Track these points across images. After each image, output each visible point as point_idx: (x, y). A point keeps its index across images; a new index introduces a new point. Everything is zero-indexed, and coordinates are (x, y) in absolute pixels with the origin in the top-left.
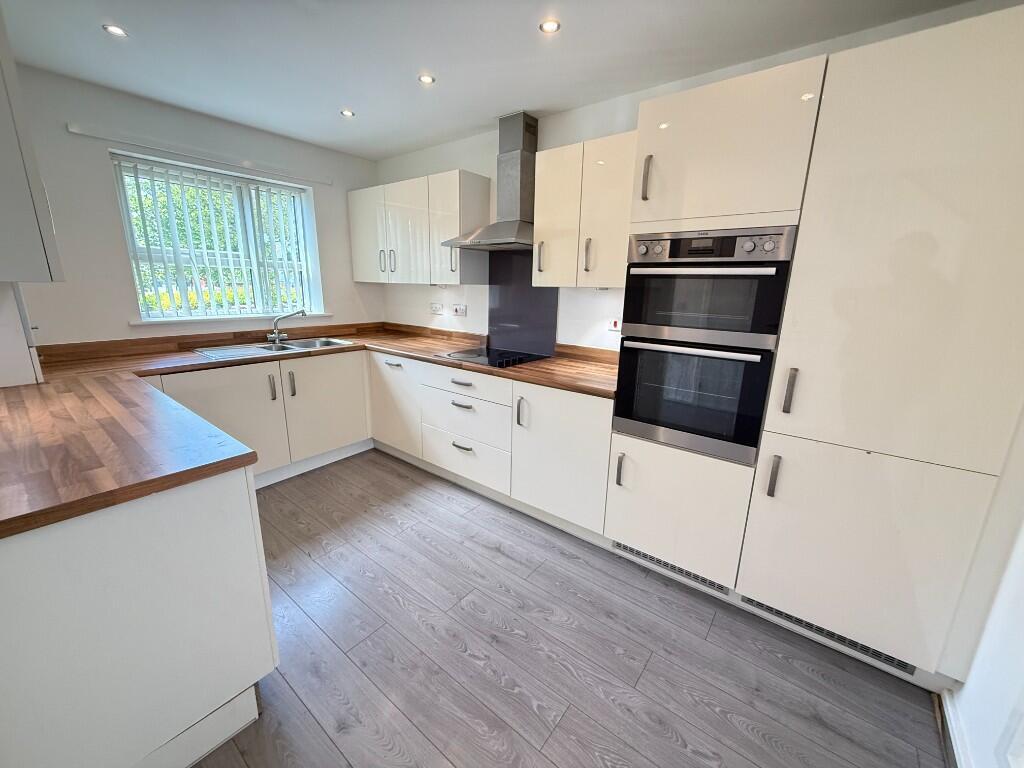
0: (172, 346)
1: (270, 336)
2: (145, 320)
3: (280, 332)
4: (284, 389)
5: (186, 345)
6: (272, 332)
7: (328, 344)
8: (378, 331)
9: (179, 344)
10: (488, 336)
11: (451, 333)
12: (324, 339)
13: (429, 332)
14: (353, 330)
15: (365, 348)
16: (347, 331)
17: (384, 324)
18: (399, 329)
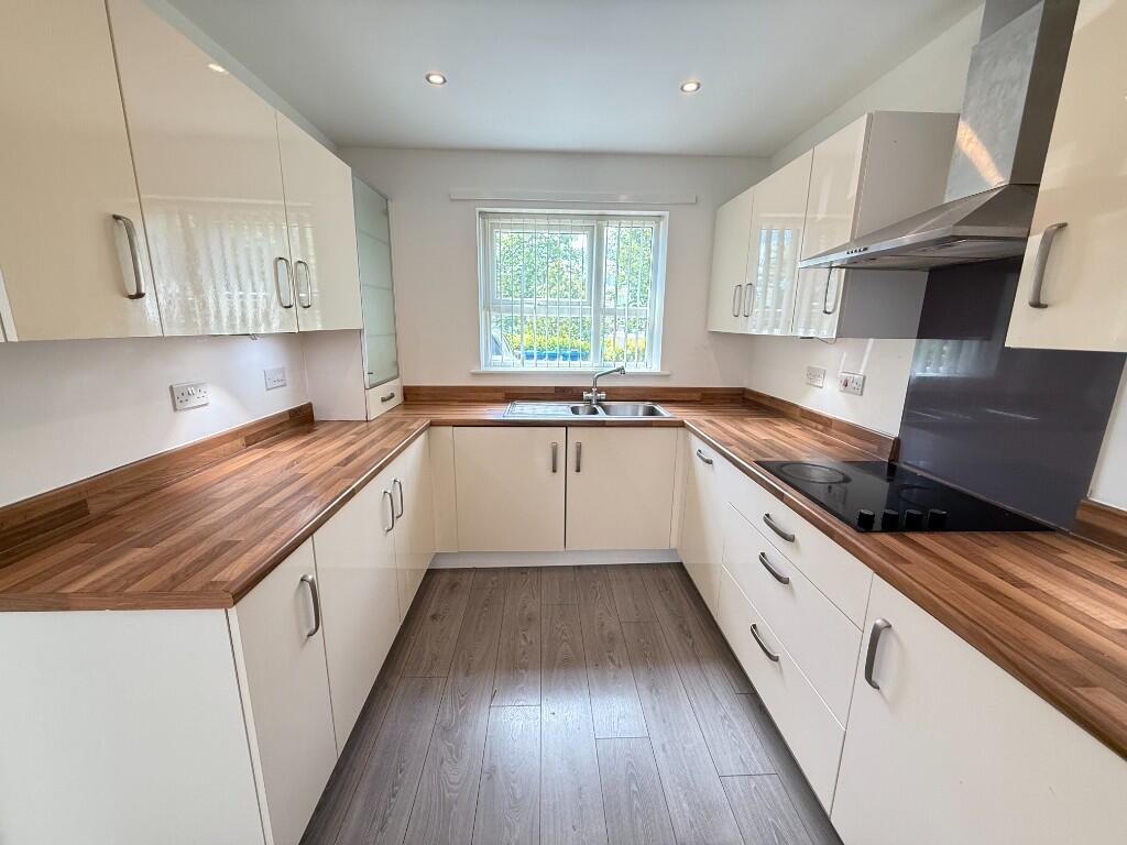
0: (500, 396)
1: (586, 395)
2: (483, 369)
3: (600, 390)
4: (567, 459)
5: (511, 395)
6: (589, 390)
7: (652, 412)
8: (732, 401)
9: (506, 394)
10: (897, 442)
11: (830, 420)
12: (648, 404)
13: (798, 413)
14: (696, 396)
15: (682, 425)
16: (685, 396)
17: (744, 390)
18: (761, 401)
